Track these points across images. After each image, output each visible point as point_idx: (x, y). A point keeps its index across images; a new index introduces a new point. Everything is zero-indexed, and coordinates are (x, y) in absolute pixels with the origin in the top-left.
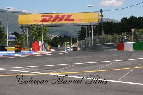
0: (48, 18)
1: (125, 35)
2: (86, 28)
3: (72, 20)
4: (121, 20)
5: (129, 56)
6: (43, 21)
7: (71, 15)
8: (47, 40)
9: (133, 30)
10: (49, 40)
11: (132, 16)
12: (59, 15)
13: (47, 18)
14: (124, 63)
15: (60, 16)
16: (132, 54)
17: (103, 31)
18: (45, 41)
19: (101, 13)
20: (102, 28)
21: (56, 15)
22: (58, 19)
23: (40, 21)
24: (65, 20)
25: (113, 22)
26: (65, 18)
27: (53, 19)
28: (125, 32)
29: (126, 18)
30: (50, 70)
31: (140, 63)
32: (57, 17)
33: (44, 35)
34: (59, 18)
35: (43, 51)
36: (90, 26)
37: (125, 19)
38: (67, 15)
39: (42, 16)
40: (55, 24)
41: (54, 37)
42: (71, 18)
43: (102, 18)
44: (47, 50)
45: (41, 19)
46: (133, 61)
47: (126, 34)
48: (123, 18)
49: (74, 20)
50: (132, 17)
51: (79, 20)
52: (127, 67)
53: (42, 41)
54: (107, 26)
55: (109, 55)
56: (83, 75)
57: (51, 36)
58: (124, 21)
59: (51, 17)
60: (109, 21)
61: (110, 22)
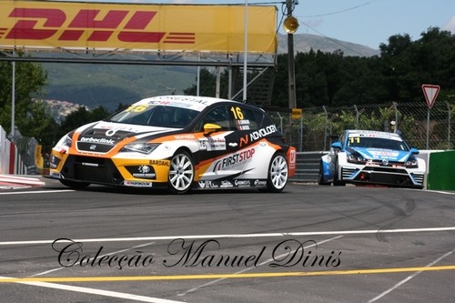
0: (44, 20)
1: (392, 118)
2: (219, 76)
3: (156, 37)
4: (383, 47)
5: (402, 214)
6: (17, 33)
7: (151, 15)
8: (38, 125)
9: (431, 93)
10: (46, 123)
11: (436, 30)
12: (95, 13)
13: (40, 24)
14: (374, 242)
15: (99, 17)
16: (420, 206)
17: (292, 94)
18: (25, 130)
19: (290, 12)
20: (292, 82)
21: (82, 12)
22: (89, 31)
23: (7, 33)
24: (124, 37)
25: (345, 55)
26: (121, 28)
27: (65, 27)
28: (395, 103)
29: (407, 37)
30: (29, 265)
31: (449, 247)
32: (86, 18)
33: (22, 103)
34: (95, 24)
35: (11, 172)
36: (237, 69)
37: (398, 44)
38: (132, 11)
39: (15, 13)
40: (76, 52)
41: (68, 112)
42: (151, 27)
43: (290, 36)
44: (33, 172)
45: (11, 23)
46: (419, 240)
47: (397, 113)
48: (393, 39)
49: (164, 39)
50: (433, 36)
51: (187, 38)
52: (389, 262)
53: (13, 127)
54: (318, 71)
55: (309, 203)
56: (181, 291)
57: (59, 107)
58: (397, 53)
59: (57, 17)
60: (324, 51)
61: (328, 54)
